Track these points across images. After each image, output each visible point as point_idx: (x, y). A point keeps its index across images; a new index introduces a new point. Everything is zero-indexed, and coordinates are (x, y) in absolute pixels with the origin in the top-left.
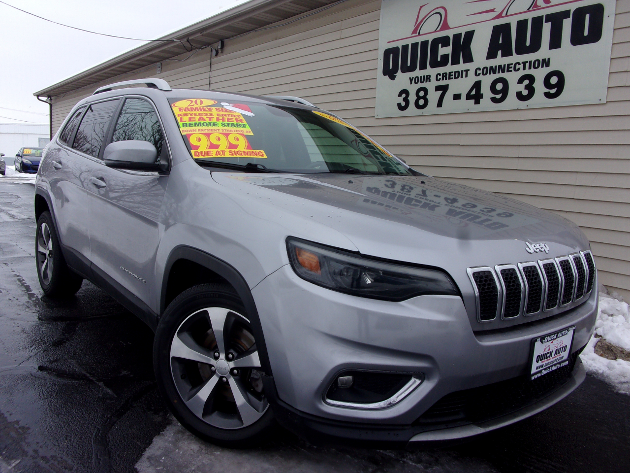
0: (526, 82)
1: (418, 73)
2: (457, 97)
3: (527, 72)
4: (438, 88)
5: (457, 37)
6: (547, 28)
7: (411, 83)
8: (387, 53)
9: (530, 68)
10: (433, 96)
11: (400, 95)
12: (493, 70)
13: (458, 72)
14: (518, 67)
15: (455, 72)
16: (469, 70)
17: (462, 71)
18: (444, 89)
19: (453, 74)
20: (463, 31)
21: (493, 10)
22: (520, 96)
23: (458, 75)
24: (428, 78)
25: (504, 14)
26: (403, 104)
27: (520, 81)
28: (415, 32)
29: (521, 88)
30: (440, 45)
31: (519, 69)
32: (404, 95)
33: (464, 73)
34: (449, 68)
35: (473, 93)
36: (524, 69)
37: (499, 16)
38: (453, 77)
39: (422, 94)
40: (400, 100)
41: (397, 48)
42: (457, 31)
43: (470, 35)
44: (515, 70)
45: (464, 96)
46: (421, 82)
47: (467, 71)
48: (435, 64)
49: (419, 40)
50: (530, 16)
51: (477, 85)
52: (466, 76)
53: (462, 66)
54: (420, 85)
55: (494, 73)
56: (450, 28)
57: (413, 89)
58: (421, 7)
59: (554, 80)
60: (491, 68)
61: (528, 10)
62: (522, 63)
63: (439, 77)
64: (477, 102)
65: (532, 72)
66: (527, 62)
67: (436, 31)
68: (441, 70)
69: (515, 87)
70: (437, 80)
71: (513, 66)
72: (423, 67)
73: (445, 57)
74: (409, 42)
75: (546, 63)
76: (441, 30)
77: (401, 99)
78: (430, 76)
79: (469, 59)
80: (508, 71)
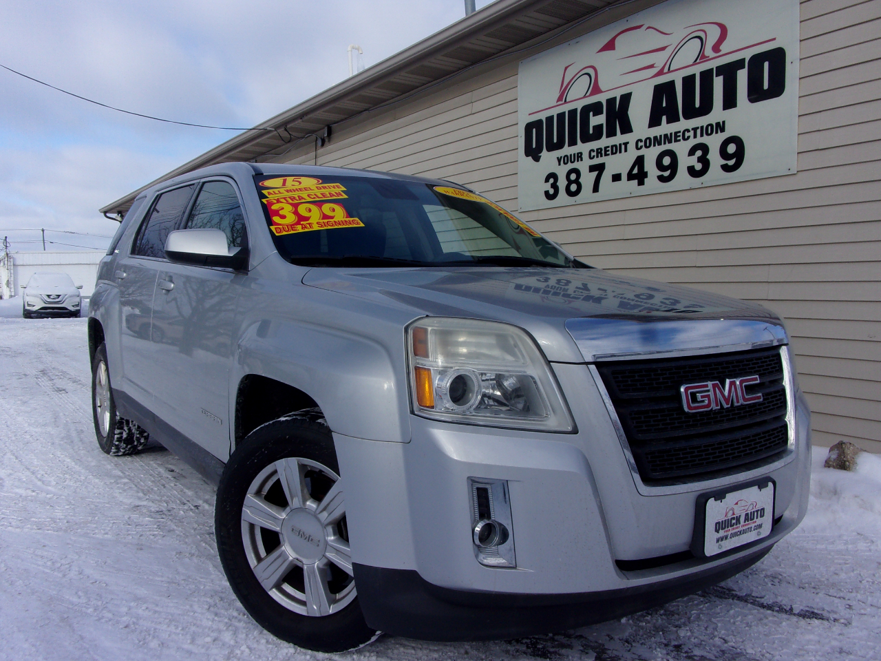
0: (699, 153)
1: (567, 150)
2: (616, 178)
3: (699, 140)
4: (592, 169)
5: (611, 102)
6: (718, 83)
7: (559, 164)
8: (529, 127)
9: (702, 135)
10: (588, 179)
11: (547, 180)
12: (657, 141)
13: (616, 146)
14: (687, 134)
15: (612, 146)
16: (628, 143)
17: (620, 145)
18: (600, 168)
19: (610, 149)
20: (617, 94)
21: (652, 66)
22: (692, 171)
23: (616, 149)
24: (579, 156)
25: (666, 70)
26: (552, 191)
27: (692, 152)
28: (560, 99)
29: (693, 161)
30: (591, 114)
31: (689, 137)
32: (552, 181)
33: (623, 147)
34: (604, 142)
35: (635, 171)
36: (695, 136)
37: (660, 73)
38: (610, 152)
39: (573, 177)
40: (548, 187)
41: (540, 121)
42: (610, 95)
43: (626, 98)
44: (684, 139)
45: (624, 177)
46: (572, 162)
47: (626, 144)
48: (586, 138)
49: (566, 108)
50: (697, 70)
51: (640, 161)
52: (626, 151)
53: (619, 139)
54: (570, 166)
55: (660, 144)
56: (602, 92)
57: (562, 171)
58: (566, 68)
59: (732, 148)
60: (655, 138)
61: (695, 63)
62: (692, 129)
63: (593, 154)
64: (641, 183)
65: (705, 140)
66: (698, 128)
67: (585, 97)
68: (595, 145)
69: (685, 161)
70: (591, 158)
71: (681, 134)
72: (573, 142)
73: (598, 128)
74: (554, 112)
75: (721, 127)
76: (591, 95)
77: (549, 184)
78: (581, 153)
79: (627, 128)
80: (676, 141)
